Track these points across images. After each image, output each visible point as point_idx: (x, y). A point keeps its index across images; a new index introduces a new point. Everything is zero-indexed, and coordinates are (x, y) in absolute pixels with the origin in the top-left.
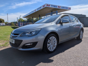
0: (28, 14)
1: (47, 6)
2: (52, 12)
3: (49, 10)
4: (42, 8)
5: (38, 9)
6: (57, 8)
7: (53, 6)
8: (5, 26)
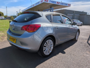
0: (27, 8)
1: (45, 2)
2: (51, 7)
3: (48, 6)
4: (40, 3)
5: (36, 4)
6: (56, 4)
7: (51, 2)
8: (4, 19)
